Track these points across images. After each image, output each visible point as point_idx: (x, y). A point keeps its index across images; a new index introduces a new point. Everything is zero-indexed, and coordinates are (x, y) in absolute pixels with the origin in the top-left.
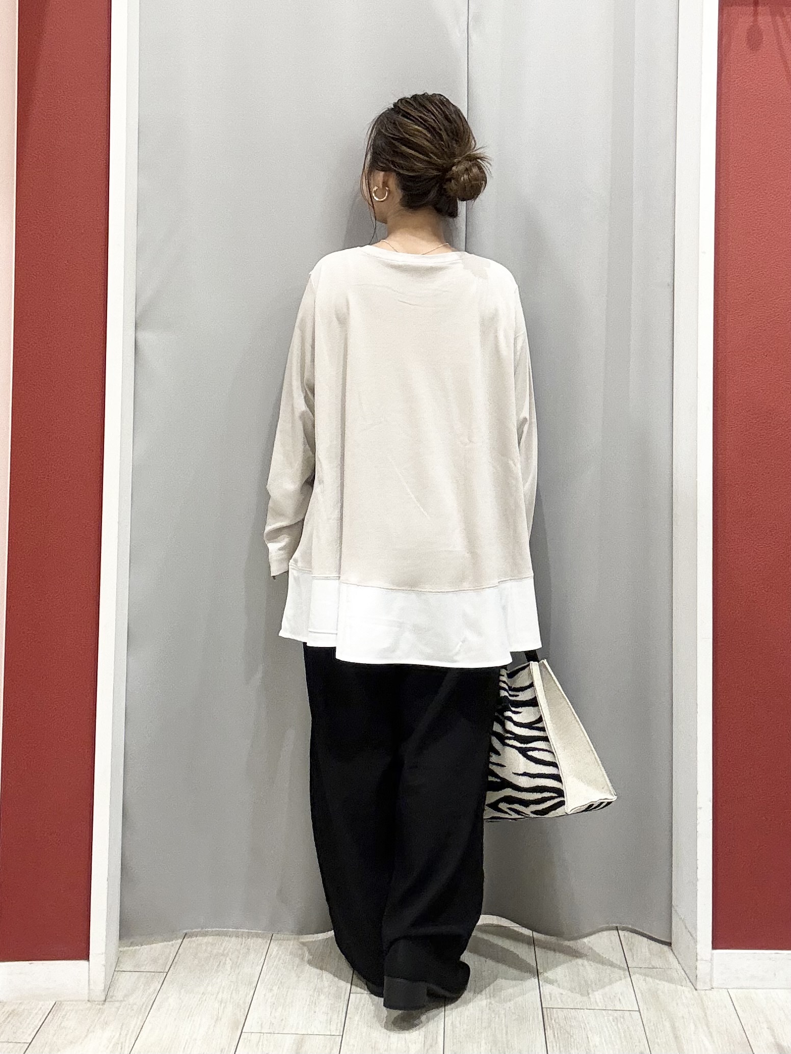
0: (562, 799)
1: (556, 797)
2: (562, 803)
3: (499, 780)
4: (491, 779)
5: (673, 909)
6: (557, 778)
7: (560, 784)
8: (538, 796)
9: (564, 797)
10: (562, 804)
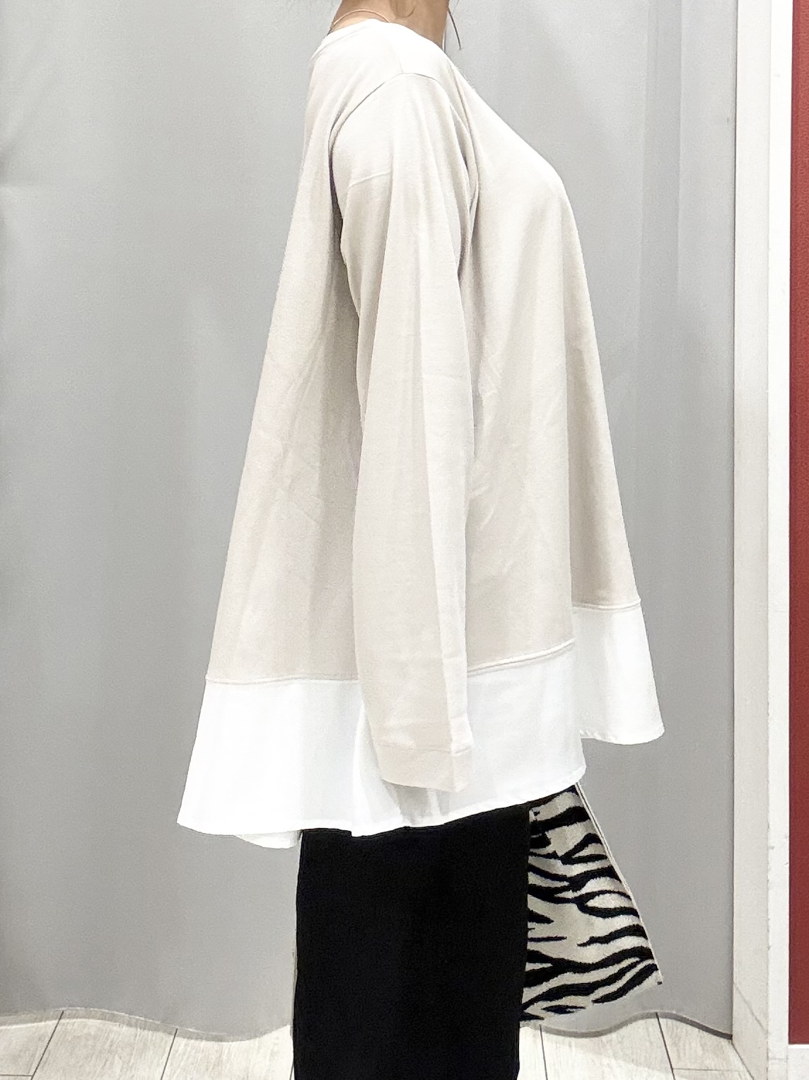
0: (649, 962)
1: (637, 963)
2: (652, 968)
3: (549, 965)
4: (529, 967)
5: (734, 986)
6: (637, 931)
7: (643, 939)
8: (613, 969)
9: (652, 958)
10: (654, 968)
